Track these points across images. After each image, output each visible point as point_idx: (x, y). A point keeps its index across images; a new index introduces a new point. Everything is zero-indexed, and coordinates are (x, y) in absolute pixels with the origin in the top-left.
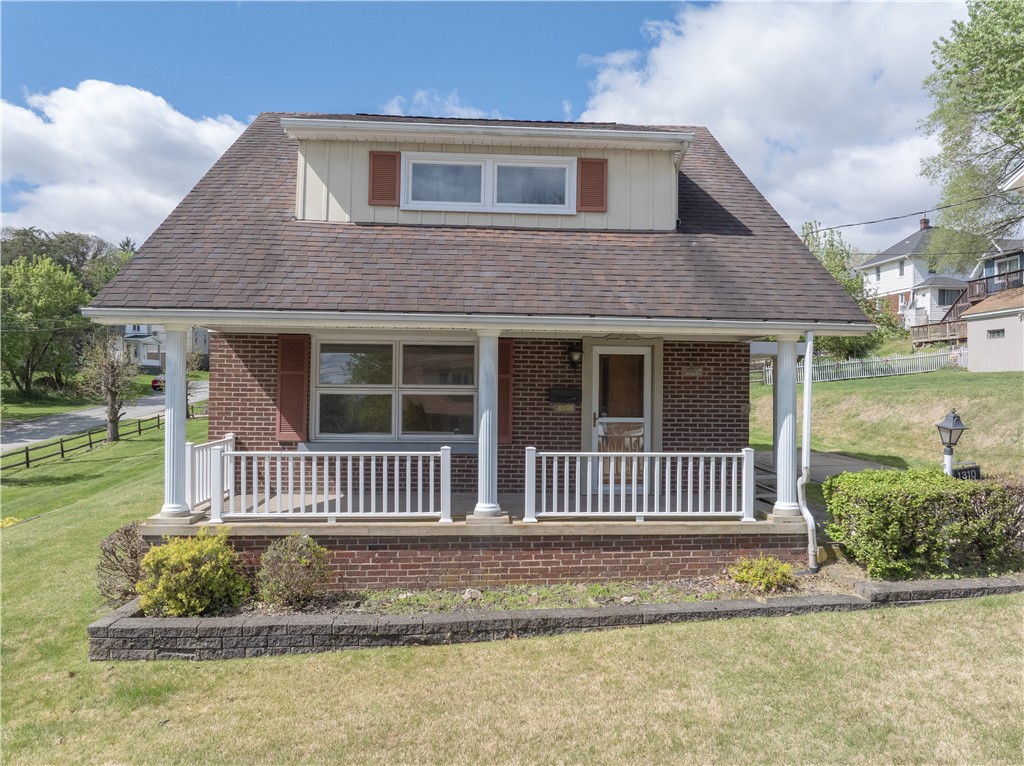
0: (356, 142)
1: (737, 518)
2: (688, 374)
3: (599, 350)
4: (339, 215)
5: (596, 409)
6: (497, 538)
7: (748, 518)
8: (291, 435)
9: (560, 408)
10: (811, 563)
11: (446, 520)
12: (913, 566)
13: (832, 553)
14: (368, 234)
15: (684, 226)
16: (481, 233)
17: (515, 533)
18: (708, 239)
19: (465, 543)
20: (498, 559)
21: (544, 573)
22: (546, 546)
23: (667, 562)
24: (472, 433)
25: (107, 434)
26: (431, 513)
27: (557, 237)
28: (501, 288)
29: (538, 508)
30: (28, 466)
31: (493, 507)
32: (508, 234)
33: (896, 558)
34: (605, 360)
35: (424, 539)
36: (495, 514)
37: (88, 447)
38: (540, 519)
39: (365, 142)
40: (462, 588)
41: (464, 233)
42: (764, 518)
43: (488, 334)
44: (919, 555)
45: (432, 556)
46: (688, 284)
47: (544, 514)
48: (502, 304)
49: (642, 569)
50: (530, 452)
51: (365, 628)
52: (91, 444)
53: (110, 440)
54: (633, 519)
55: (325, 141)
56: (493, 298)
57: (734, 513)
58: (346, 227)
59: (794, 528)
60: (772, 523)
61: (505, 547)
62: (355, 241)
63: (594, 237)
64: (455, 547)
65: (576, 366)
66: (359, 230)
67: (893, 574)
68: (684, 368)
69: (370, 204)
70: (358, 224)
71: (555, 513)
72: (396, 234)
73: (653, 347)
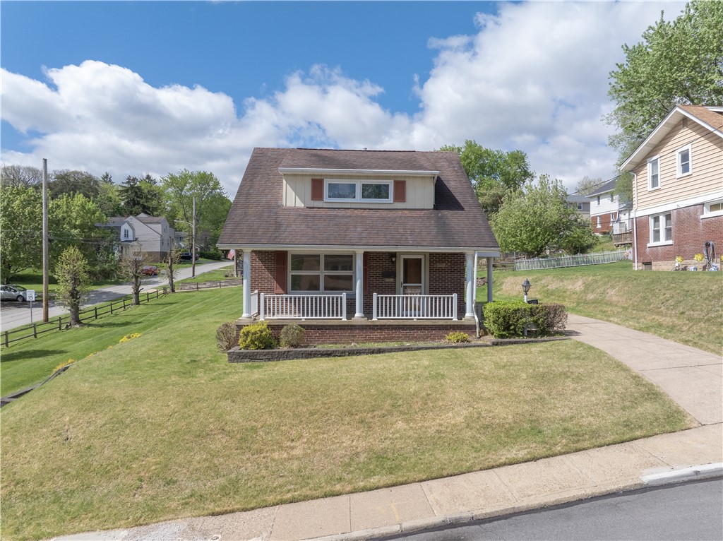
0: (306, 175)
1: (452, 319)
2: (440, 266)
3: (403, 257)
4: (300, 204)
5: (402, 280)
6: (363, 326)
7: (455, 319)
8: (281, 291)
9: (387, 280)
10: (478, 336)
11: (344, 319)
12: (509, 334)
13: (485, 332)
14: (311, 212)
15: (436, 207)
16: (356, 211)
17: (370, 324)
18: (446, 212)
19: (352, 327)
20: (363, 334)
21: (380, 338)
22: (380, 329)
23: (425, 335)
24: (352, 290)
25: (133, 301)
26: (339, 317)
27: (386, 212)
28: (364, 235)
29: (378, 316)
30: (96, 318)
31: (362, 315)
32: (366, 212)
33: (504, 330)
34: (406, 261)
35: (336, 326)
36: (362, 317)
37: (123, 308)
38: (378, 319)
39: (310, 175)
40: (351, 344)
41: (349, 211)
42: (461, 319)
43: (359, 252)
44: (511, 330)
45: (340, 332)
46: (434, 232)
47: (380, 317)
48: (364, 241)
49: (416, 337)
50: (375, 295)
51: (320, 351)
52: (124, 307)
53: (135, 304)
54: (413, 319)
55: (294, 175)
56: (361, 239)
57: (450, 317)
58: (302, 209)
59: (471, 323)
60: (464, 321)
61: (366, 329)
62: (307, 215)
63: (400, 212)
64: (348, 329)
65: (394, 263)
66: (308, 210)
67: (502, 336)
68: (438, 264)
69: (312, 200)
70: (307, 208)
71: (384, 317)
72: (323, 212)
73: (425, 255)
